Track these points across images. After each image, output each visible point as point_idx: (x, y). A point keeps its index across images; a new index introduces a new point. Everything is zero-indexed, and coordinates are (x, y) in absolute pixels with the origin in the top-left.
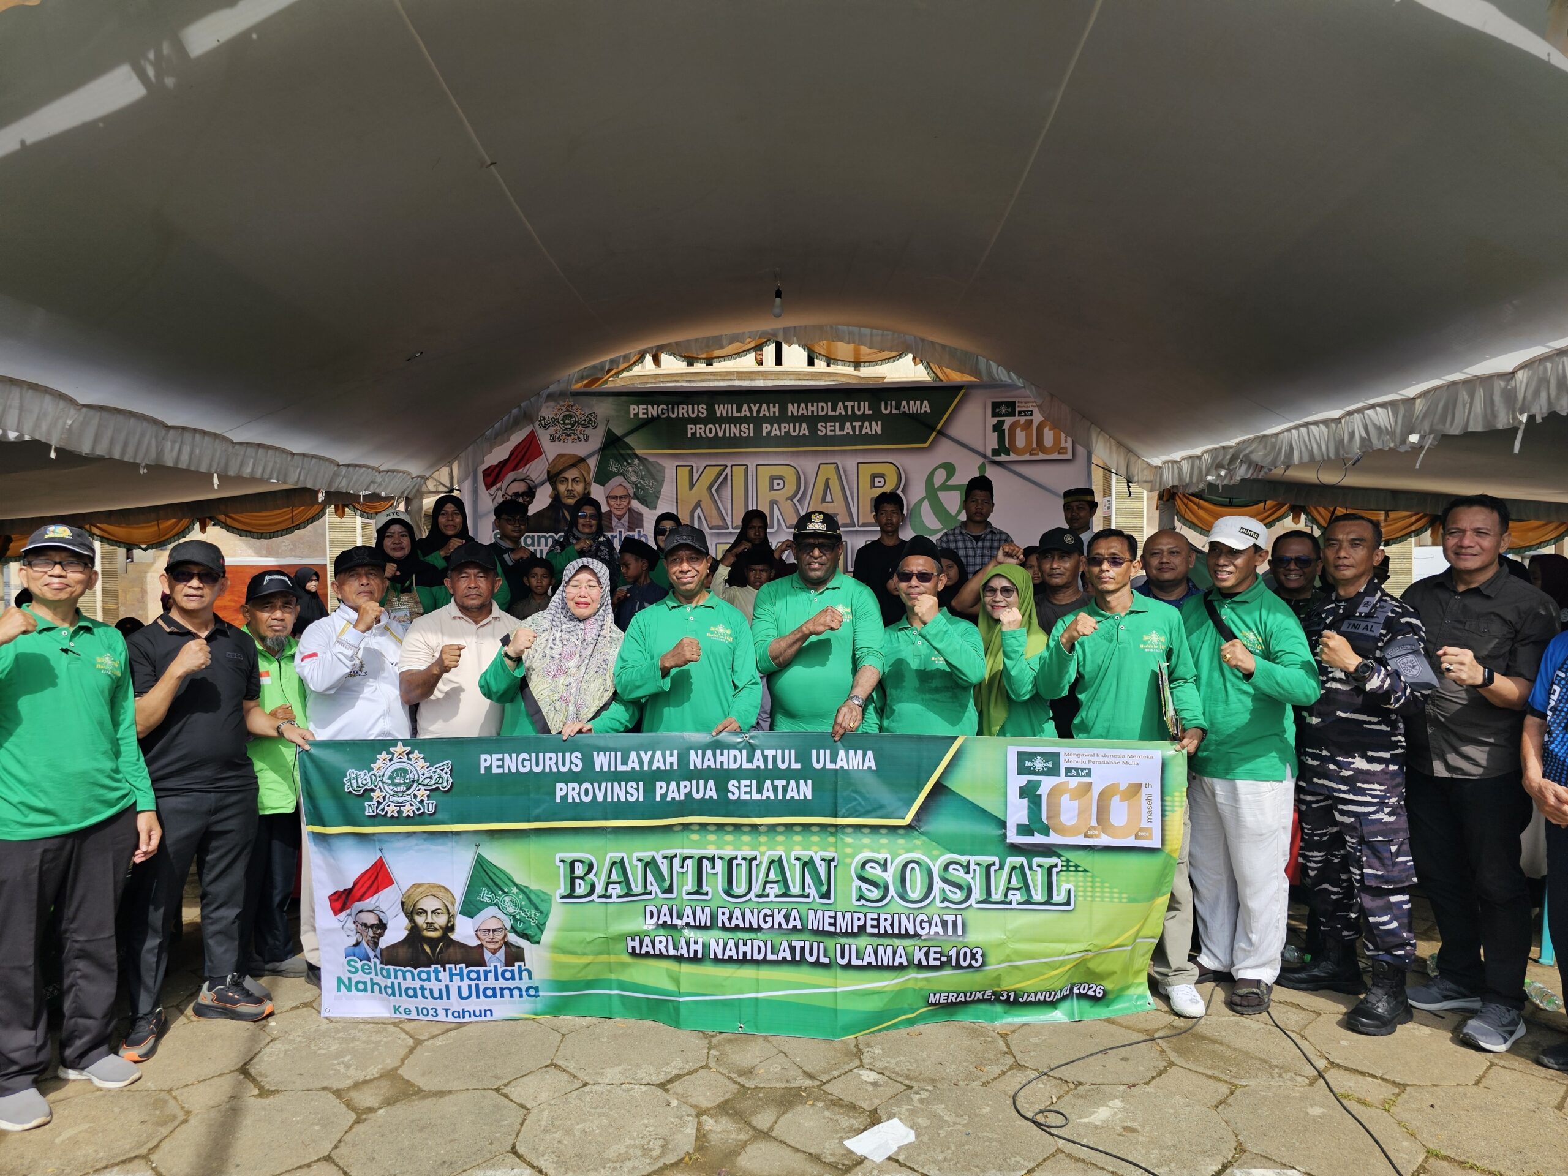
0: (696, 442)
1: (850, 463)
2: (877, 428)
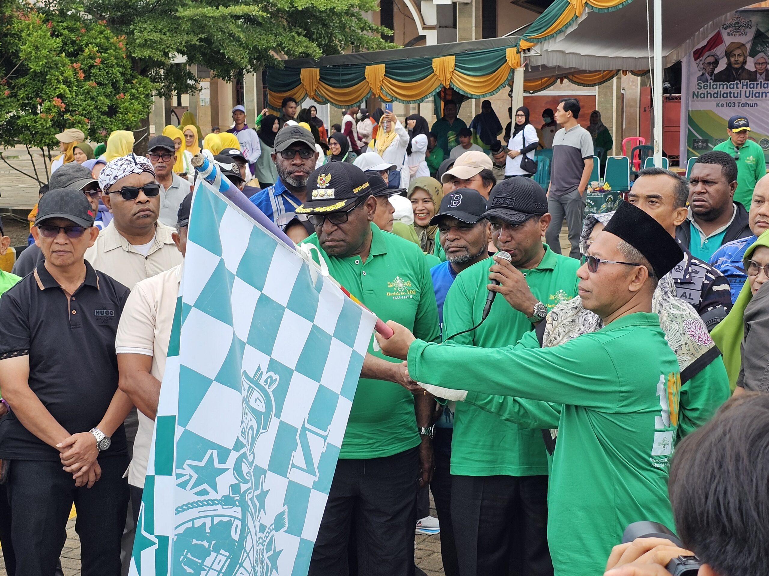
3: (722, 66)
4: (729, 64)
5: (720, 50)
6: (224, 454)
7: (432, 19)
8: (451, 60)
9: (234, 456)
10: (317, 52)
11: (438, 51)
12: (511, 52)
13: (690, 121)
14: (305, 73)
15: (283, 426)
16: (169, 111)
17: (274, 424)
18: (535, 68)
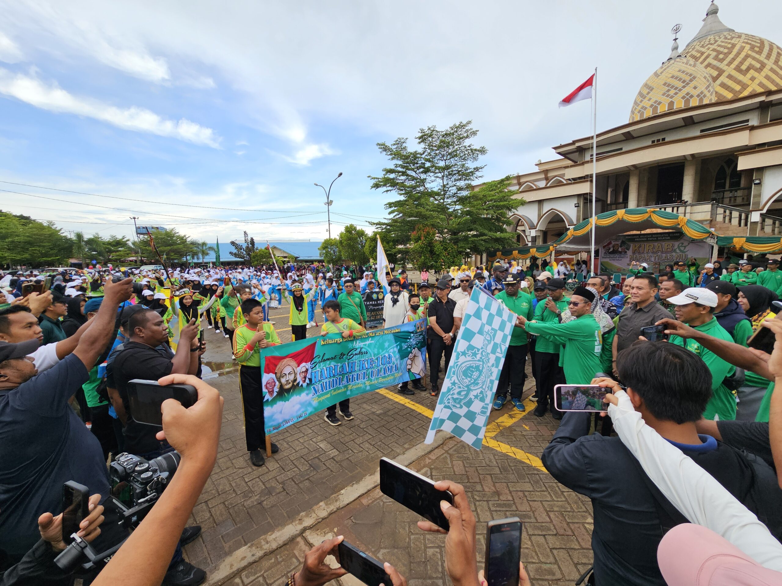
0: (636, 241)
1: (664, 243)
2: (669, 238)
3: (611, 250)
4: (613, 249)
5: (611, 246)
6: (478, 350)
7: (530, 239)
8: (535, 249)
9: (481, 351)
10: (501, 247)
11: (531, 247)
12: (551, 247)
13: (601, 264)
14: (498, 253)
15: (495, 343)
16: (465, 262)
17: (492, 343)
18: (558, 251)
